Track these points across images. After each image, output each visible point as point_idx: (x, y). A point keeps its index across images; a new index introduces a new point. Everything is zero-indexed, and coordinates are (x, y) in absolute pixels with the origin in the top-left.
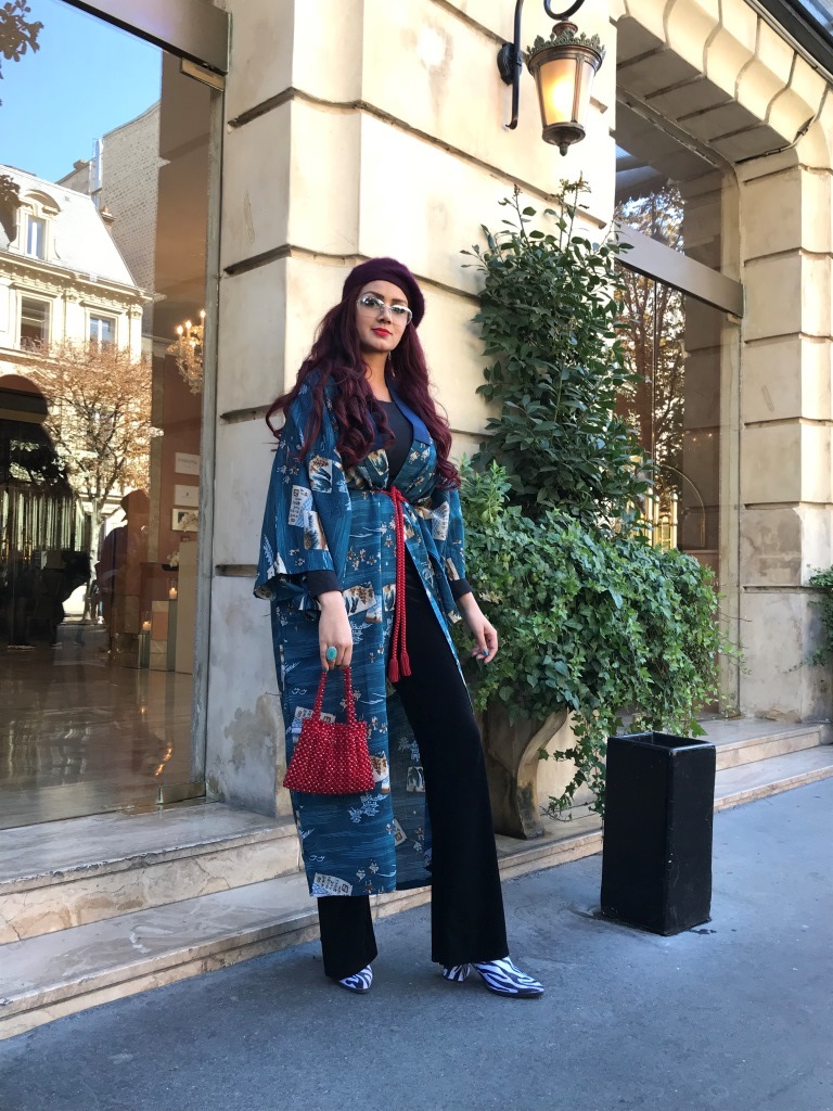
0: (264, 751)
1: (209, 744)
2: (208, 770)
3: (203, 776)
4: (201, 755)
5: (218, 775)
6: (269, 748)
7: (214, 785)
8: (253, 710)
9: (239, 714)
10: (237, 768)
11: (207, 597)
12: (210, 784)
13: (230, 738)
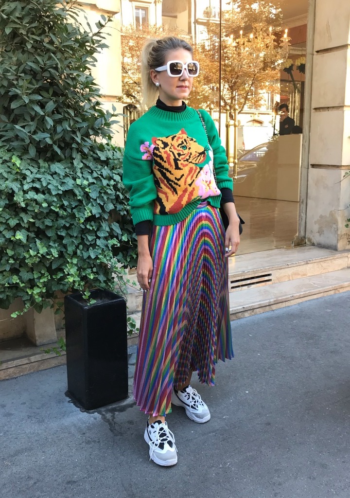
0: (333, 229)
1: (307, 227)
2: (306, 235)
3: (305, 237)
4: (304, 230)
5: (311, 237)
6: (335, 228)
7: (310, 240)
8: (328, 216)
9: (321, 217)
10: (320, 235)
11: (306, 175)
12: (308, 240)
13: (317, 224)
